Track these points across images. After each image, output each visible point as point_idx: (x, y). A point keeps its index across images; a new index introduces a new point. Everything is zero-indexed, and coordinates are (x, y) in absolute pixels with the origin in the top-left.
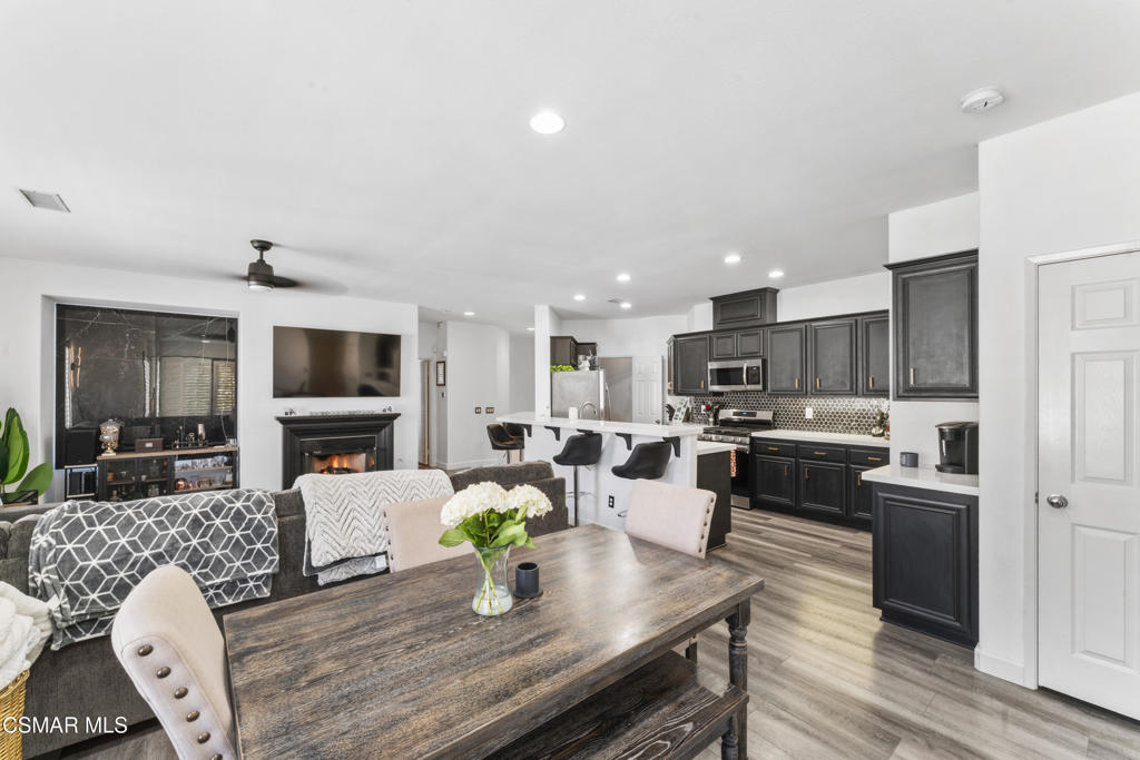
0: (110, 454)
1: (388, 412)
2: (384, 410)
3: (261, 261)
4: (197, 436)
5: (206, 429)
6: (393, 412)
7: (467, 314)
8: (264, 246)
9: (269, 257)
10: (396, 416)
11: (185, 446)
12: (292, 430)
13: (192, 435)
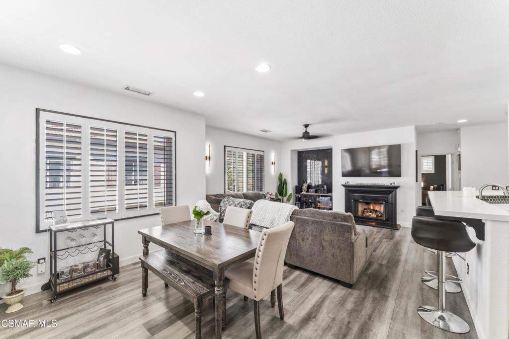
0: (304, 193)
1: (393, 185)
2: (391, 184)
3: (306, 131)
4: (324, 189)
5: (327, 187)
6: (396, 185)
7: (460, 121)
8: (306, 126)
9: (308, 130)
10: (397, 187)
11: (321, 192)
12: (349, 190)
13: (322, 189)
